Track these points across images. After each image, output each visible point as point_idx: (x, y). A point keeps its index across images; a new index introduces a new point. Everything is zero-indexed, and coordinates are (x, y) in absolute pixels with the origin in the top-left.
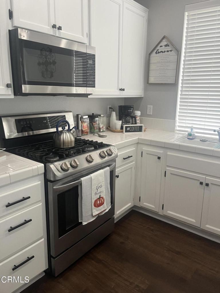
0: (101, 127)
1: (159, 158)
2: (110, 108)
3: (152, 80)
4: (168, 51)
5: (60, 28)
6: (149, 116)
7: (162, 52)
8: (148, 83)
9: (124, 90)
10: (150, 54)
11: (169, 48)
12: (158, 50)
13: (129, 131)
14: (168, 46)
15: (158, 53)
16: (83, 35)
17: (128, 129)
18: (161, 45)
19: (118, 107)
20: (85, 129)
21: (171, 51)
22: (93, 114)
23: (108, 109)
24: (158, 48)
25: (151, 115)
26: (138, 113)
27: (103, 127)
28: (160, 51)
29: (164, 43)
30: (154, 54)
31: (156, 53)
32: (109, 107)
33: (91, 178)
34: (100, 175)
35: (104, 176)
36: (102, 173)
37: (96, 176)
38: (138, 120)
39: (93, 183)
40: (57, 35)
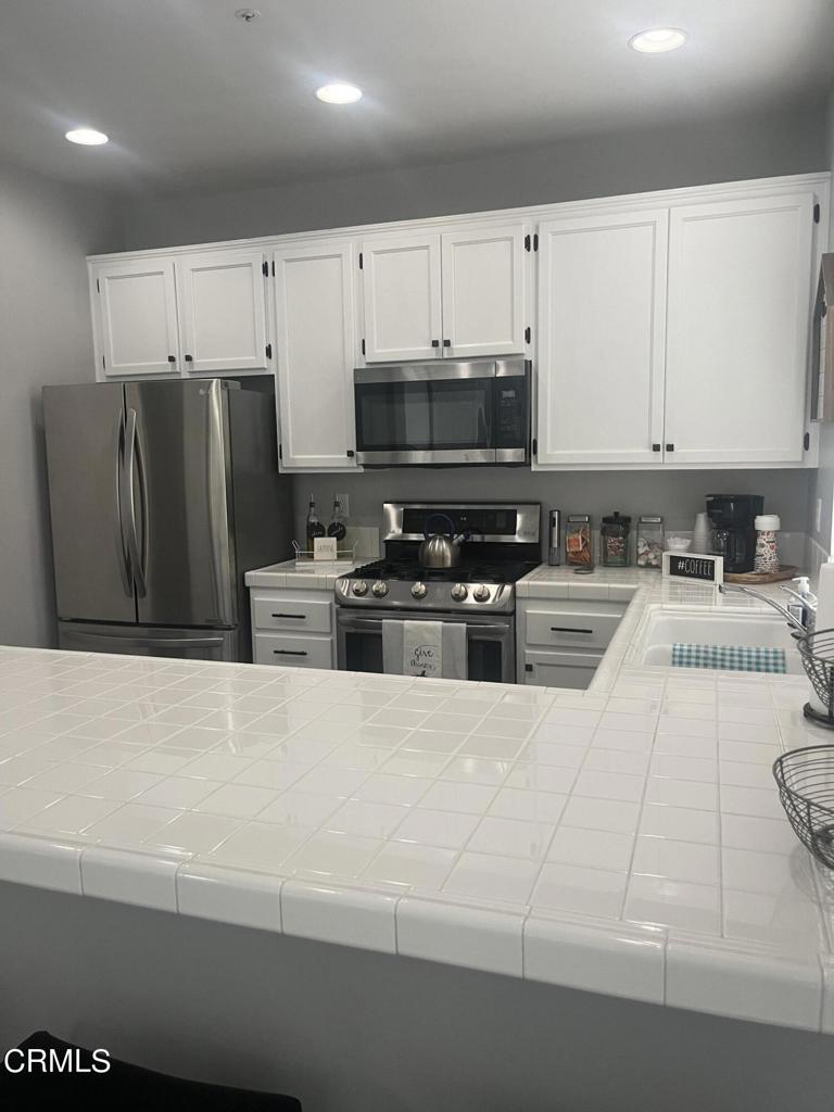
5: (448, 343)
6: (817, 536)
9: (669, 448)
12: (824, 305)
13: (681, 573)
15: (825, 312)
17: (681, 565)
22: (616, 514)
24: (824, 297)
25: (818, 533)
26: (768, 523)
31: (823, 315)
33: (402, 625)
34: (431, 630)
35: (440, 636)
36: (435, 627)
37: (418, 627)
38: (763, 546)
39: (408, 637)
40: (446, 356)
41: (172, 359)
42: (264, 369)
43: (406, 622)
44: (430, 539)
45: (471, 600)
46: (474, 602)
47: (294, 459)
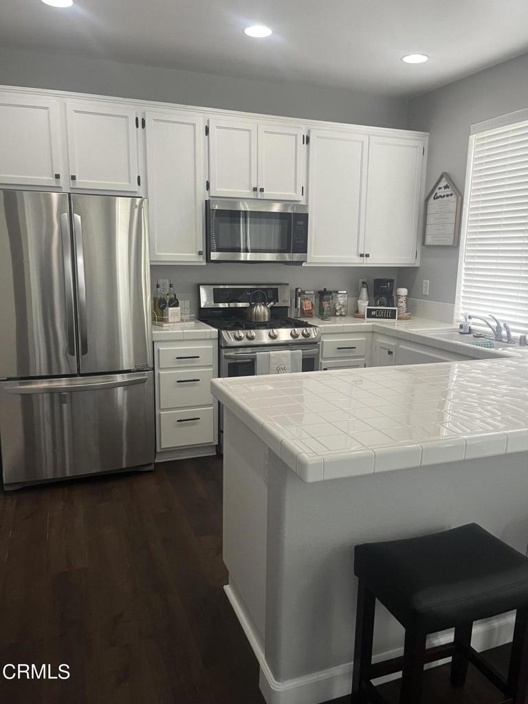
0: (338, 308)
1: (390, 353)
2: (363, 283)
3: (429, 241)
4: (448, 196)
5: (262, 190)
6: (425, 297)
7: (441, 196)
8: (423, 243)
9: (367, 256)
10: (427, 200)
11: (448, 191)
12: (437, 194)
13: (374, 317)
14: (448, 188)
15: (437, 198)
16: (295, 192)
17: (373, 313)
18: (439, 186)
19: (373, 281)
20: (307, 309)
21: (451, 195)
22: (325, 289)
23: (360, 284)
24: (437, 190)
25: (426, 295)
26: (403, 292)
27: (340, 309)
28: (438, 195)
29: (443, 184)
30: (432, 199)
31: (434, 198)
32: (361, 281)
33: (270, 355)
34: (284, 355)
35: (290, 358)
36: (287, 353)
37: (278, 355)
38: (402, 302)
39: (272, 361)
40: (259, 197)
41: (57, 176)
42: (136, 192)
43: (271, 352)
44: (254, 305)
45: (301, 337)
46: (303, 338)
47: (158, 256)
